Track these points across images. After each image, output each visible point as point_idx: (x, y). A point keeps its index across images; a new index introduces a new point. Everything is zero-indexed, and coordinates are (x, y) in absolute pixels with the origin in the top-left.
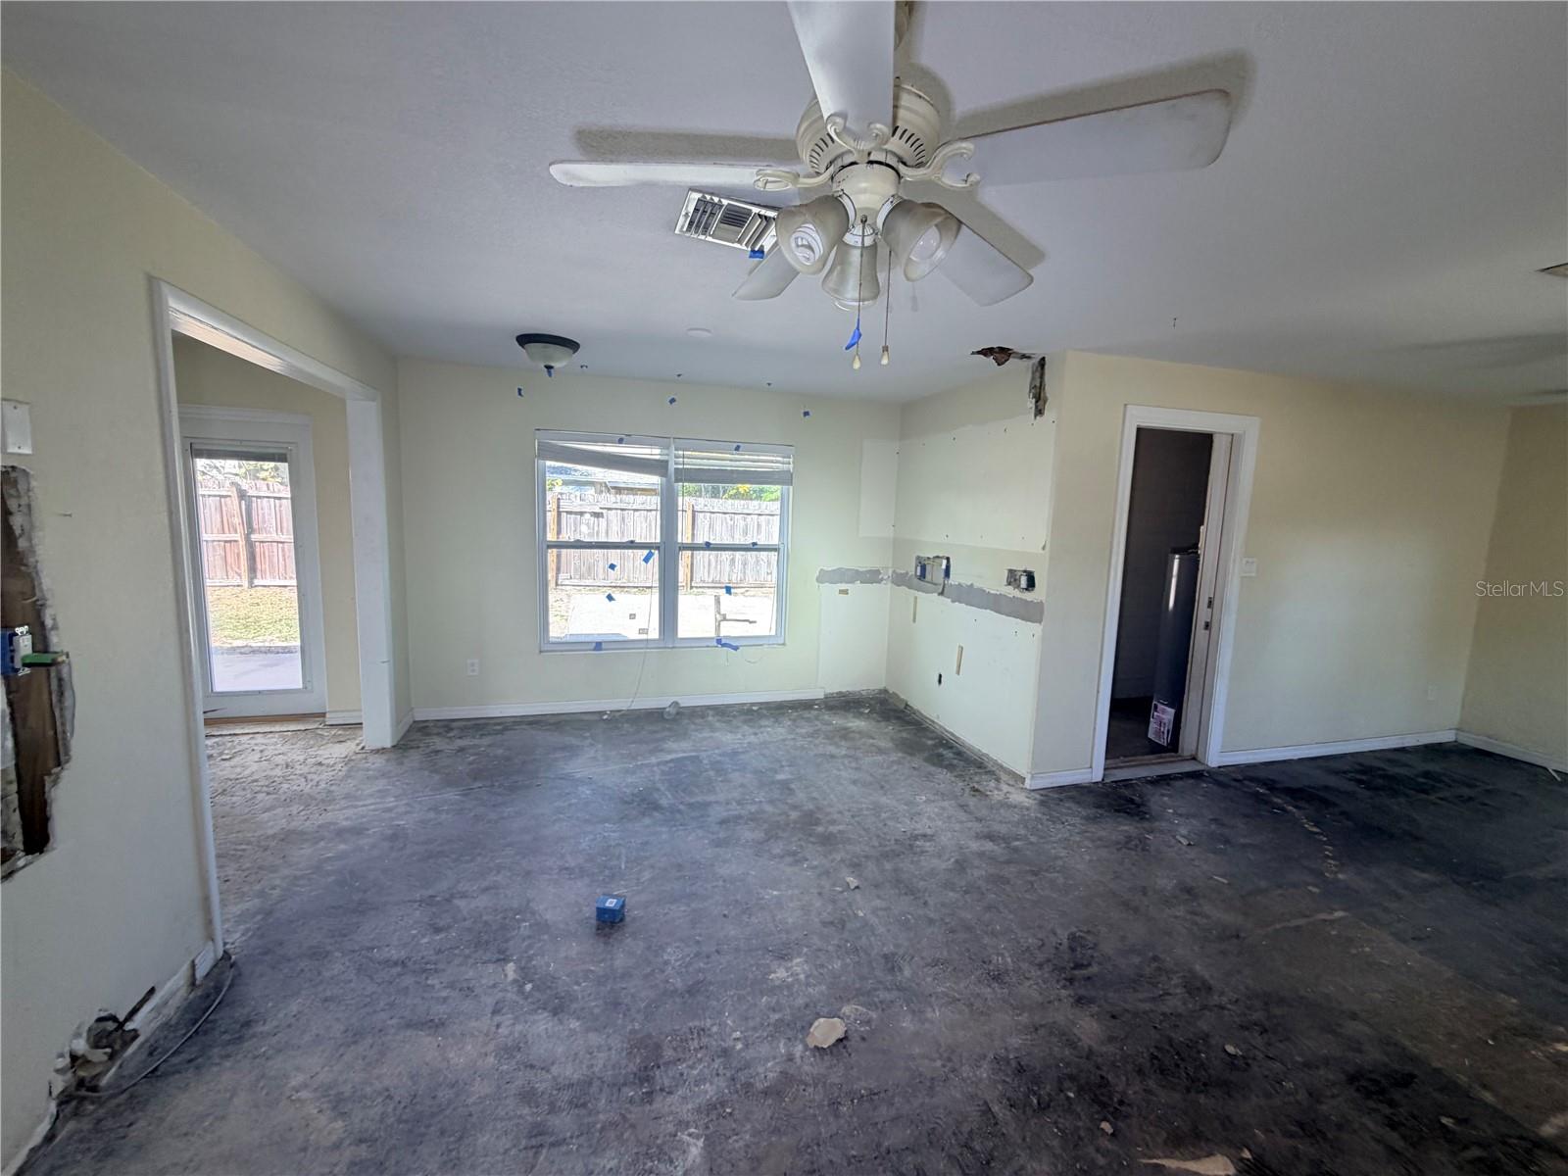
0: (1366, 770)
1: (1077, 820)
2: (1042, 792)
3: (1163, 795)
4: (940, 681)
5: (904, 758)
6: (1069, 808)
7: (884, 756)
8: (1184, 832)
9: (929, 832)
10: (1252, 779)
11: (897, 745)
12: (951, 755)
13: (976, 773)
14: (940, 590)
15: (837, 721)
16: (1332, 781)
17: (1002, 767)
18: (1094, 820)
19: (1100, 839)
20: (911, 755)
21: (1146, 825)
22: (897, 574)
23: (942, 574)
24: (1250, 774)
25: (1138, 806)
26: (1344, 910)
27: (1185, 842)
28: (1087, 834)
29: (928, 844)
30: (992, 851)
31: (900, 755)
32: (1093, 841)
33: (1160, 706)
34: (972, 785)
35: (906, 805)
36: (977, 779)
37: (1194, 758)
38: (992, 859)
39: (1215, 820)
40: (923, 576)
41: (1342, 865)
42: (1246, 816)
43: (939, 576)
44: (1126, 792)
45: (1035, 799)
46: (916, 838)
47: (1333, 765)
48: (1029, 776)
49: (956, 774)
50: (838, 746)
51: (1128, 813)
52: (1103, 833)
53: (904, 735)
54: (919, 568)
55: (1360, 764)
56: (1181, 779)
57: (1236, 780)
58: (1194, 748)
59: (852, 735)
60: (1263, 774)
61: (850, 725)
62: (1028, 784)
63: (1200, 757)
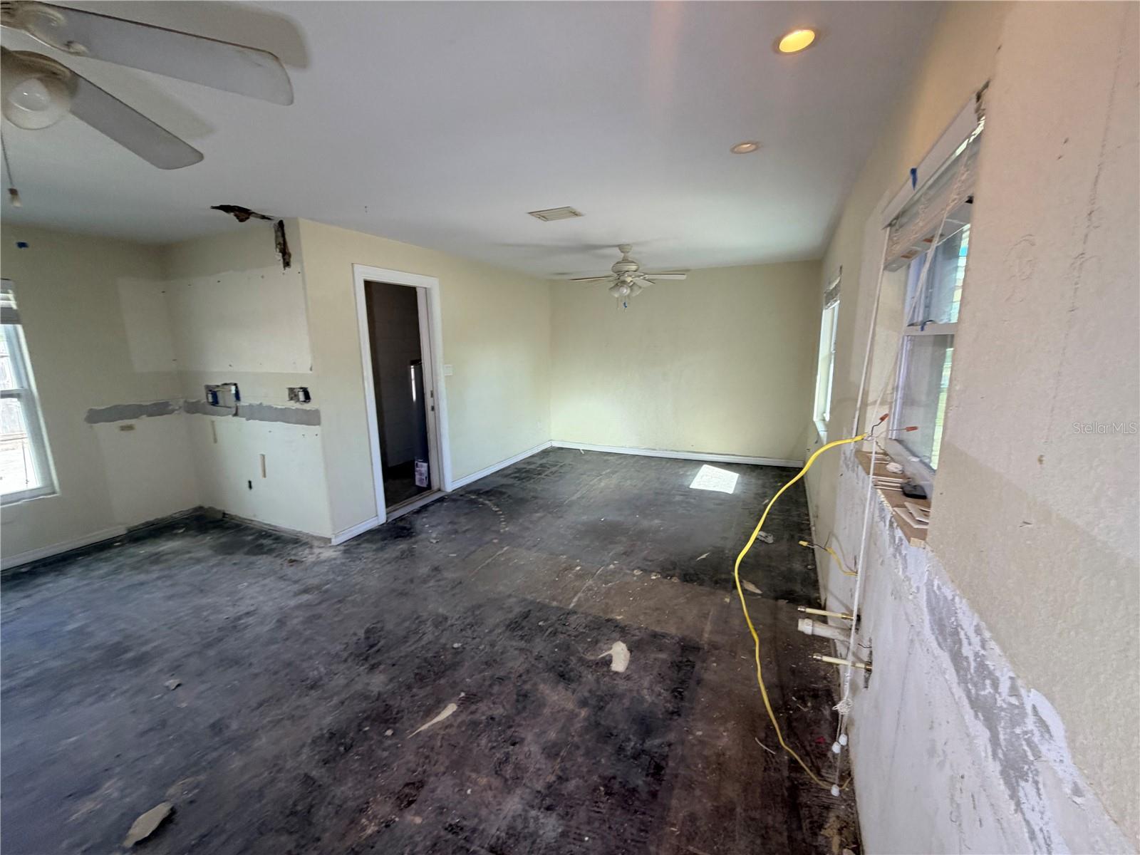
0: (519, 470)
1: (370, 554)
2: (345, 544)
3: (423, 518)
4: (250, 487)
5: (224, 559)
6: (365, 548)
7: (203, 564)
8: (434, 535)
9: (252, 608)
10: (470, 492)
11: (216, 551)
12: (271, 542)
13: (293, 549)
14: (234, 412)
15: (144, 550)
16: (504, 481)
17: (313, 536)
18: (382, 549)
19: (385, 560)
20: (229, 554)
21: (413, 540)
22: (188, 403)
23: (234, 399)
24: (468, 489)
25: (410, 529)
26: (508, 545)
27: (434, 541)
28: (377, 560)
29: (251, 618)
30: (307, 600)
31: (220, 557)
32: (380, 563)
33: (419, 464)
34: (289, 558)
35: (228, 596)
36: (293, 552)
37: (439, 490)
38: (308, 606)
39: (450, 523)
40: (215, 402)
41: (508, 523)
42: (466, 514)
43: (231, 400)
44: (401, 524)
45: (340, 551)
46: (239, 618)
47: (505, 472)
48: (334, 536)
49: (274, 555)
50: (148, 572)
51: (402, 537)
52: (386, 556)
53: (223, 540)
54: (210, 396)
55: (516, 468)
56: (433, 504)
57: (461, 496)
58: (438, 484)
59: (165, 557)
60: (473, 488)
61: (161, 549)
62: (335, 542)
63: (442, 488)
